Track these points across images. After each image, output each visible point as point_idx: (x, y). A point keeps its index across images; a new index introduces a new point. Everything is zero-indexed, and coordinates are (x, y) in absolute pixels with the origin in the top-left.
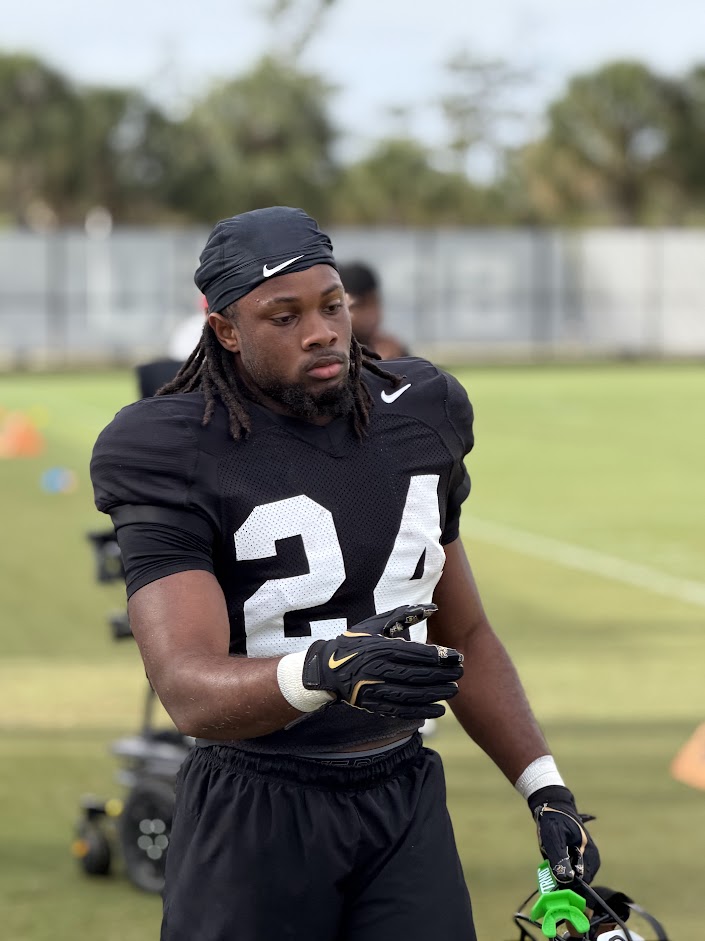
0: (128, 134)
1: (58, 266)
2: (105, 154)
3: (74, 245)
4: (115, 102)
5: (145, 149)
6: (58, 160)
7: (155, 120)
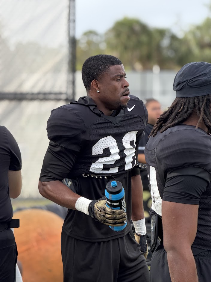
0: (166, 42)
1: (144, 81)
2: (159, 48)
3: (149, 75)
4: (162, 33)
5: (171, 47)
6: (144, 50)
7: (174, 38)
